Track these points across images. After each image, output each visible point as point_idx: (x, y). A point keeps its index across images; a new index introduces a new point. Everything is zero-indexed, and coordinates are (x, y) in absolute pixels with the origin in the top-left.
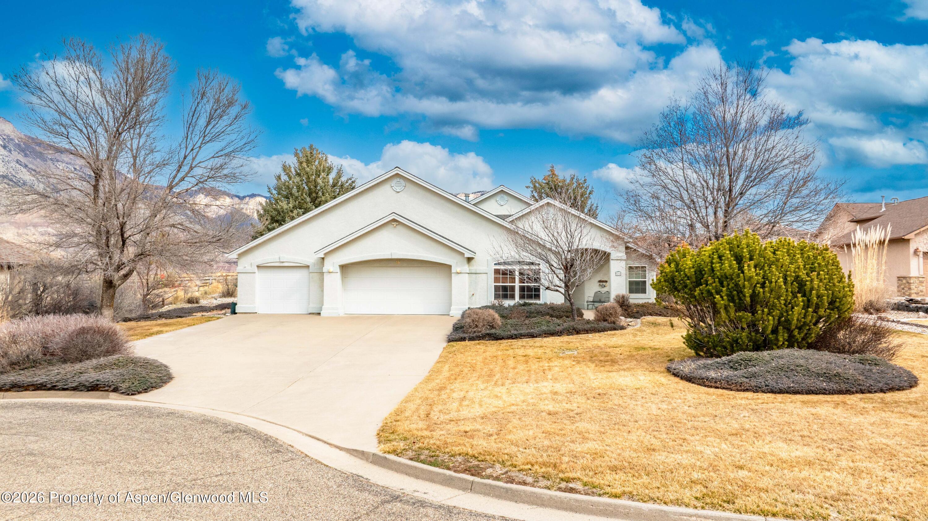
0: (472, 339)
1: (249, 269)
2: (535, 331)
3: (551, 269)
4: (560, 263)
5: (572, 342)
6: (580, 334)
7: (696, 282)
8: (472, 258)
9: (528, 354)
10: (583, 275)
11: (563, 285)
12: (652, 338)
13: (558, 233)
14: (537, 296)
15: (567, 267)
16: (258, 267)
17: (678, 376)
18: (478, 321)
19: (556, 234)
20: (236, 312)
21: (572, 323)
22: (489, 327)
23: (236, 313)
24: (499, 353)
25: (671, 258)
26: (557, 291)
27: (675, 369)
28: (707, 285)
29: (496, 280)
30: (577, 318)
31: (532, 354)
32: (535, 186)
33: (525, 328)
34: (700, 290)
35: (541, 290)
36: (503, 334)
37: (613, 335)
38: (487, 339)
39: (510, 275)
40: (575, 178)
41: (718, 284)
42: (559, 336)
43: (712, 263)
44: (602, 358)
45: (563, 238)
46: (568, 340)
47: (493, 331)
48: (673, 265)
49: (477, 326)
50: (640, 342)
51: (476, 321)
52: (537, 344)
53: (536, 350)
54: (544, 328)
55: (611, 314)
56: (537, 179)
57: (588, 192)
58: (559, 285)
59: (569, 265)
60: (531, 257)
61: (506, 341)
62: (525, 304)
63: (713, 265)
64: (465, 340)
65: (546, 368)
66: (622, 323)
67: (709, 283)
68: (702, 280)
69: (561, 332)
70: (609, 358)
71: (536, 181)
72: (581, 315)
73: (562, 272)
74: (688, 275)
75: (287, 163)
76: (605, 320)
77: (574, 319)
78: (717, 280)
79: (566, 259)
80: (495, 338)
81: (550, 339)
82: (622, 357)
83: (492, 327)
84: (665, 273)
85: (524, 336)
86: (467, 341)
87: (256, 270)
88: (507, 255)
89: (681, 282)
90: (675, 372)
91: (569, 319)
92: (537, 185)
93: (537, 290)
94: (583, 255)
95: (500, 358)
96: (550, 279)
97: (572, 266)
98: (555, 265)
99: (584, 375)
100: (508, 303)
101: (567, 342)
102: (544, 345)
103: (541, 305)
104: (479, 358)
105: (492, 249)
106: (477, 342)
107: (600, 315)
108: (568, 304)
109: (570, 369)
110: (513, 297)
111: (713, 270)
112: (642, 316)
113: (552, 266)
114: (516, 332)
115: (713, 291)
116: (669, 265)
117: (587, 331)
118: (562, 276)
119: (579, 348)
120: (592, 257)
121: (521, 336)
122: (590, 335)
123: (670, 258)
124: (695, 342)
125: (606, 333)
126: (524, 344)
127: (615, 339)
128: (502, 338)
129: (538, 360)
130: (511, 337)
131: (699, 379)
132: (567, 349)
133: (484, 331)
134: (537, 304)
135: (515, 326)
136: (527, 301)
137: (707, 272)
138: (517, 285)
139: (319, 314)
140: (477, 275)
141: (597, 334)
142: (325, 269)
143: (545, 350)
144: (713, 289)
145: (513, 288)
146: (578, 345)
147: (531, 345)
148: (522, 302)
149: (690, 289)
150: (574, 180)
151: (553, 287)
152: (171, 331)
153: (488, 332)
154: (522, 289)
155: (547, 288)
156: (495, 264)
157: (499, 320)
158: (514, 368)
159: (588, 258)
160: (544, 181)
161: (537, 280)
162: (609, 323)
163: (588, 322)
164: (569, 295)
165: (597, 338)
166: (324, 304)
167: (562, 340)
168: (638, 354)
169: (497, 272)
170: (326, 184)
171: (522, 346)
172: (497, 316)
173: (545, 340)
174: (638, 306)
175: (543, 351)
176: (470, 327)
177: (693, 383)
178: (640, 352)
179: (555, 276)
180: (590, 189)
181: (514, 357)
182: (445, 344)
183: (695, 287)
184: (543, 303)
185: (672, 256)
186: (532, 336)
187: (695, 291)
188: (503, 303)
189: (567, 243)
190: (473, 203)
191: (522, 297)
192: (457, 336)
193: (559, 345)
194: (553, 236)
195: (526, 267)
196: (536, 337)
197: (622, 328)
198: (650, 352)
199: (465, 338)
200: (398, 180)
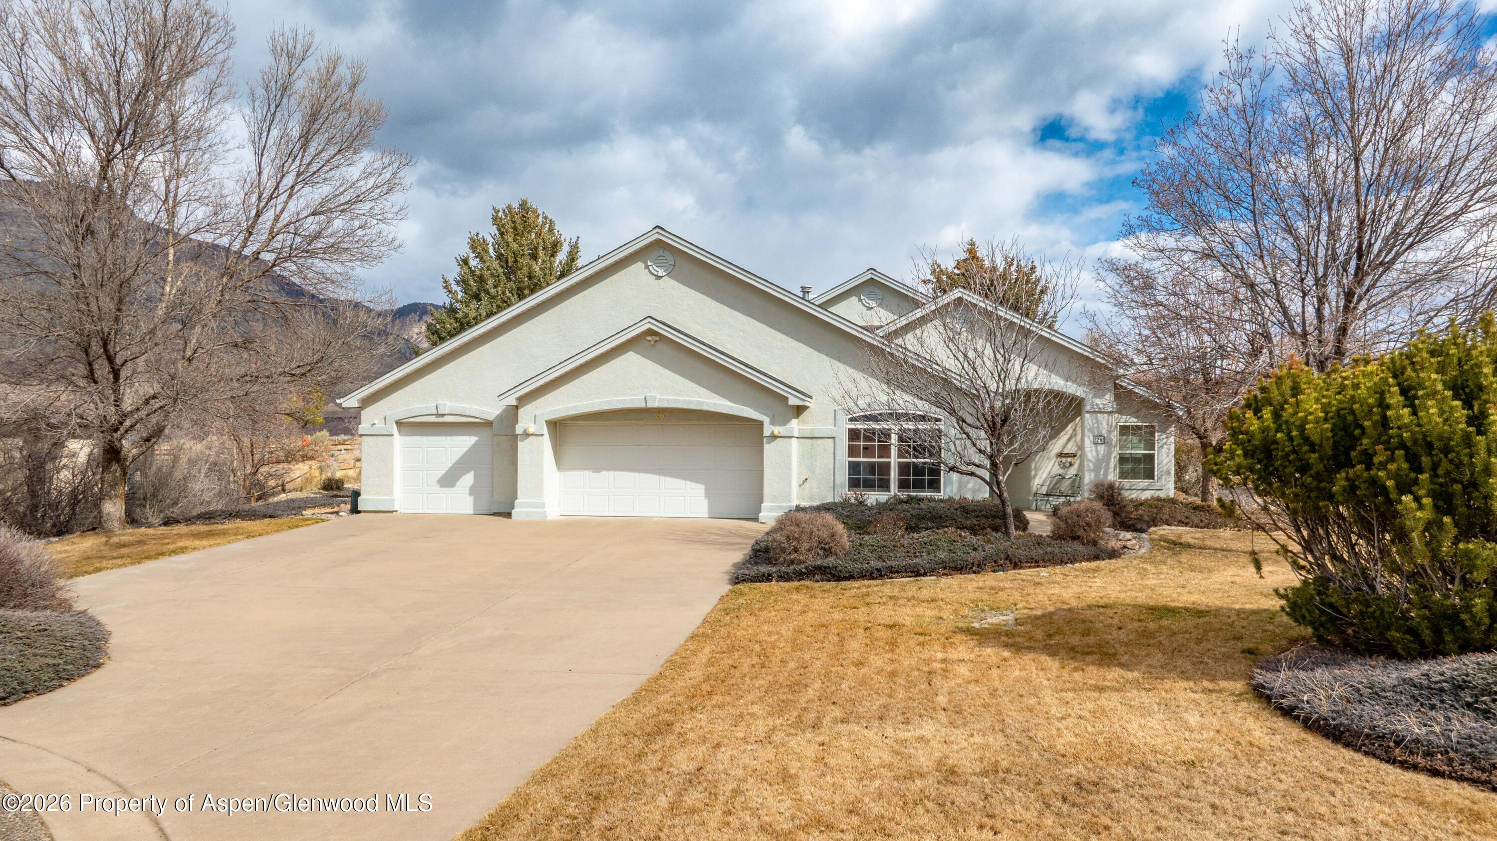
0: (784, 577)
1: (380, 427)
2: (923, 561)
3: (961, 428)
4: (980, 416)
5: (1002, 589)
6: (1021, 568)
7: (1335, 457)
8: (805, 408)
9: (900, 620)
10: (1028, 441)
11: (987, 463)
12: (1182, 581)
13: (975, 350)
14: (934, 485)
15: (994, 424)
16: (399, 423)
17: (1297, 718)
18: (797, 540)
19: (971, 354)
20: (359, 509)
21: (1004, 544)
22: (821, 552)
23: (359, 512)
24: (837, 616)
25: (1259, 396)
26: (973, 474)
27: (1283, 697)
28: (1369, 468)
29: (852, 451)
30: (1014, 532)
31: (908, 621)
32: (939, 280)
33: (901, 553)
34: (1347, 479)
35: (942, 473)
36: (850, 566)
37: (1095, 571)
38: (817, 577)
39: (879, 441)
40: (1015, 263)
41: (1405, 465)
42: (974, 572)
43: (1384, 406)
44: (1075, 640)
45: (989, 364)
46: (994, 583)
47: (831, 561)
48: (1267, 413)
49: (796, 550)
50: (1159, 590)
51: (795, 539)
52: (925, 593)
53: (919, 610)
54: (942, 555)
55: (1088, 525)
56: (943, 267)
57: (1039, 288)
58: (977, 461)
59: (998, 420)
60: (920, 403)
61: (856, 584)
62: (910, 500)
63: (1389, 413)
64: (771, 581)
65: (937, 666)
66: (1113, 544)
67: (1376, 460)
68: (1353, 454)
69: (979, 565)
70: (1091, 640)
71: (941, 271)
72: (1023, 524)
73: (982, 434)
74: (1315, 438)
75: (480, 236)
76: (1076, 538)
77: (1007, 533)
78: (1400, 453)
79: (992, 408)
80: (834, 575)
81: (954, 581)
82: (1122, 635)
83: (828, 552)
84: (1247, 433)
85: (897, 572)
86: (774, 582)
87: (395, 430)
88: (868, 399)
89: (1292, 457)
90: (1286, 702)
91: (999, 534)
92: (944, 278)
93: (935, 471)
94: (1029, 398)
95: (834, 630)
96: (959, 449)
97: (1004, 421)
98: (969, 419)
99: (1033, 701)
100: (873, 497)
101: (992, 588)
102: (941, 595)
103: (941, 501)
104: (786, 630)
105: (837, 386)
106: (796, 583)
107: (1063, 526)
108: (997, 501)
109: (995, 672)
110: (884, 485)
111: (1385, 422)
112: (1149, 527)
113: (964, 421)
114: (880, 564)
115: (1390, 483)
116: (1257, 411)
117: (1036, 563)
118: (985, 444)
119: (1020, 606)
120: (1049, 403)
121: (892, 572)
122: (1044, 572)
123: (1255, 397)
124: (1323, 612)
125: (1077, 565)
126: (896, 592)
127: (1098, 582)
128: (851, 577)
129: (921, 638)
130: (871, 575)
131: (1368, 736)
132: (992, 609)
133: (812, 561)
134: (934, 500)
135: (880, 550)
136: (914, 494)
137: (1370, 431)
138: (894, 460)
139: (508, 515)
140: (814, 441)
141: (1058, 569)
142: (519, 430)
143: (940, 609)
144: (1390, 478)
145: (886, 468)
146: (1017, 595)
147: (910, 594)
148: (903, 495)
149: (1317, 477)
150: (1013, 268)
151: (964, 468)
152: (204, 548)
153: (819, 563)
154: (904, 469)
155: (952, 469)
156: (851, 420)
157: (844, 536)
158: (860, 664)
159: (1041, 405)
160: (956, 271)
161: (935, 451)
162: (1083, 544)
163: (1039, 541)
164: (998, 484)
165: (1059, 578)
166: (519, 496)
167: (981, 584)
168: (1160, 627)
169: (854, 434)
170: (547, 271)
171: (891, 597)
172: (840, 528)
173: (945, 581)
174: (1139, 504)
175: (935, 613)
176: (783, 550)
177: (1347, 745)
178: (1165, 622)
179: (968, 442)
180: (1042, 283)
181: (866, 629)
182: (727, 588)
183: (1331, 472)
184: (946, 497)
185: (1263, 390)
186: (917, 573)
187: (1332, 482)
188: (865, 497)
189: (996, 375)
190: (817, 303)
191: (903, 485)
192: (754, 570)
193: (972, 596)
194: (966, 356)
195: (910, 426)
196: (925, 574)
197: (1113, 554)
198: (1191, 622)
199: (770, 575)
200: (661, 252)
